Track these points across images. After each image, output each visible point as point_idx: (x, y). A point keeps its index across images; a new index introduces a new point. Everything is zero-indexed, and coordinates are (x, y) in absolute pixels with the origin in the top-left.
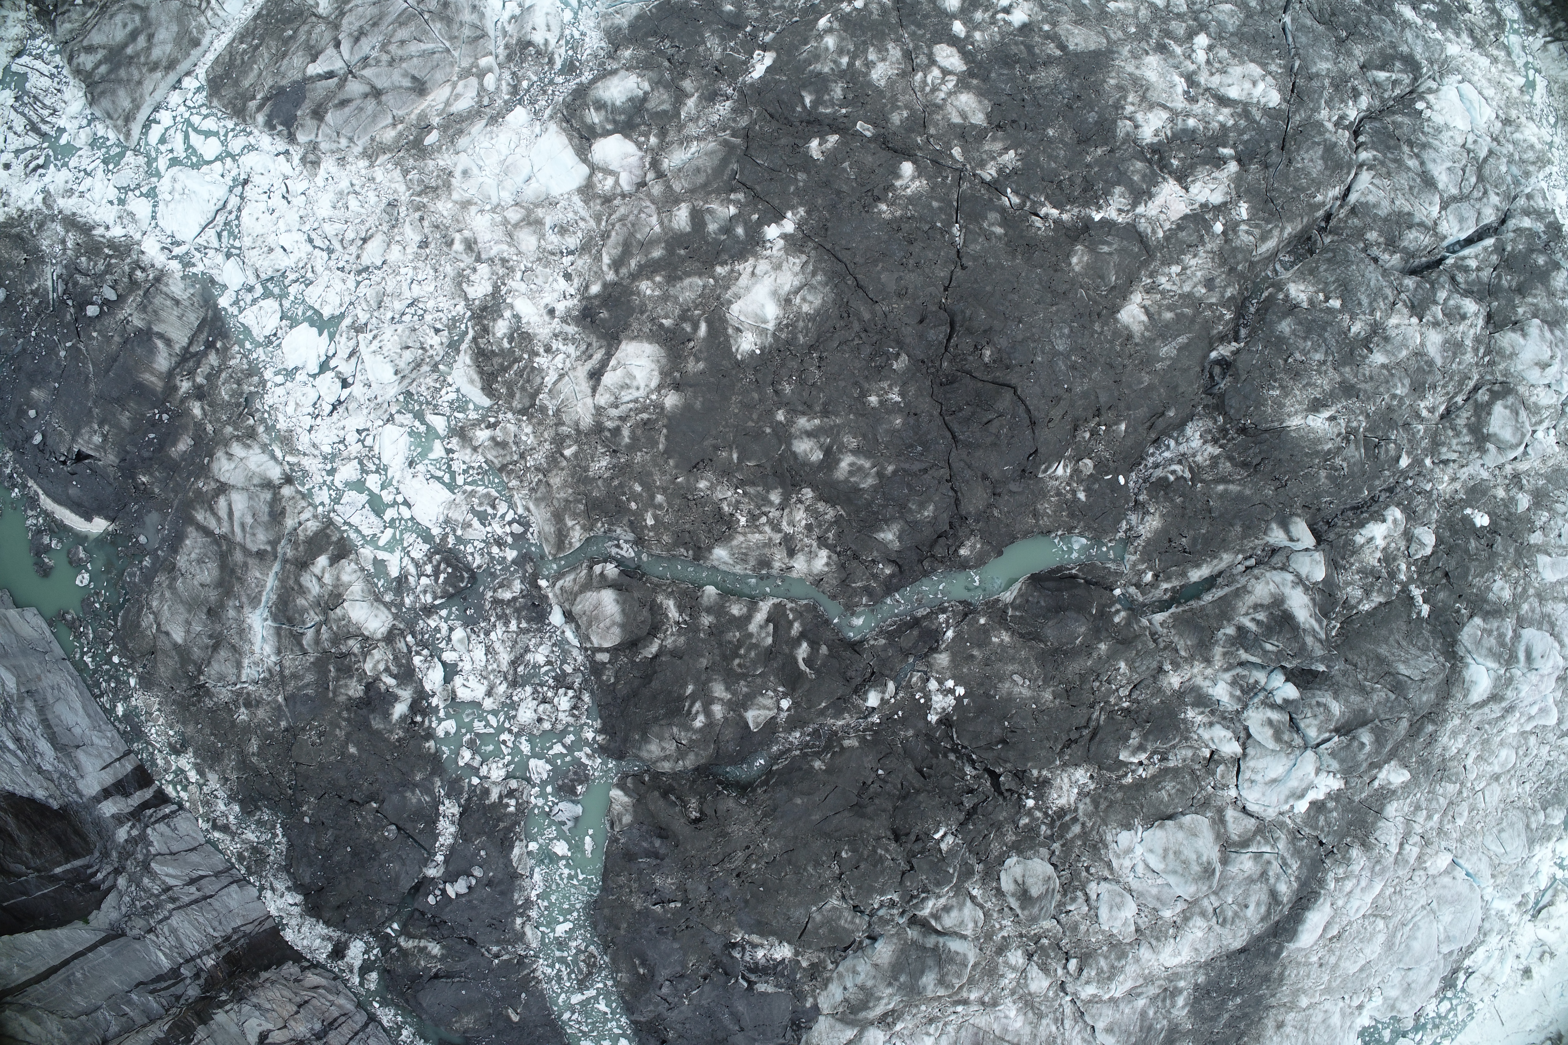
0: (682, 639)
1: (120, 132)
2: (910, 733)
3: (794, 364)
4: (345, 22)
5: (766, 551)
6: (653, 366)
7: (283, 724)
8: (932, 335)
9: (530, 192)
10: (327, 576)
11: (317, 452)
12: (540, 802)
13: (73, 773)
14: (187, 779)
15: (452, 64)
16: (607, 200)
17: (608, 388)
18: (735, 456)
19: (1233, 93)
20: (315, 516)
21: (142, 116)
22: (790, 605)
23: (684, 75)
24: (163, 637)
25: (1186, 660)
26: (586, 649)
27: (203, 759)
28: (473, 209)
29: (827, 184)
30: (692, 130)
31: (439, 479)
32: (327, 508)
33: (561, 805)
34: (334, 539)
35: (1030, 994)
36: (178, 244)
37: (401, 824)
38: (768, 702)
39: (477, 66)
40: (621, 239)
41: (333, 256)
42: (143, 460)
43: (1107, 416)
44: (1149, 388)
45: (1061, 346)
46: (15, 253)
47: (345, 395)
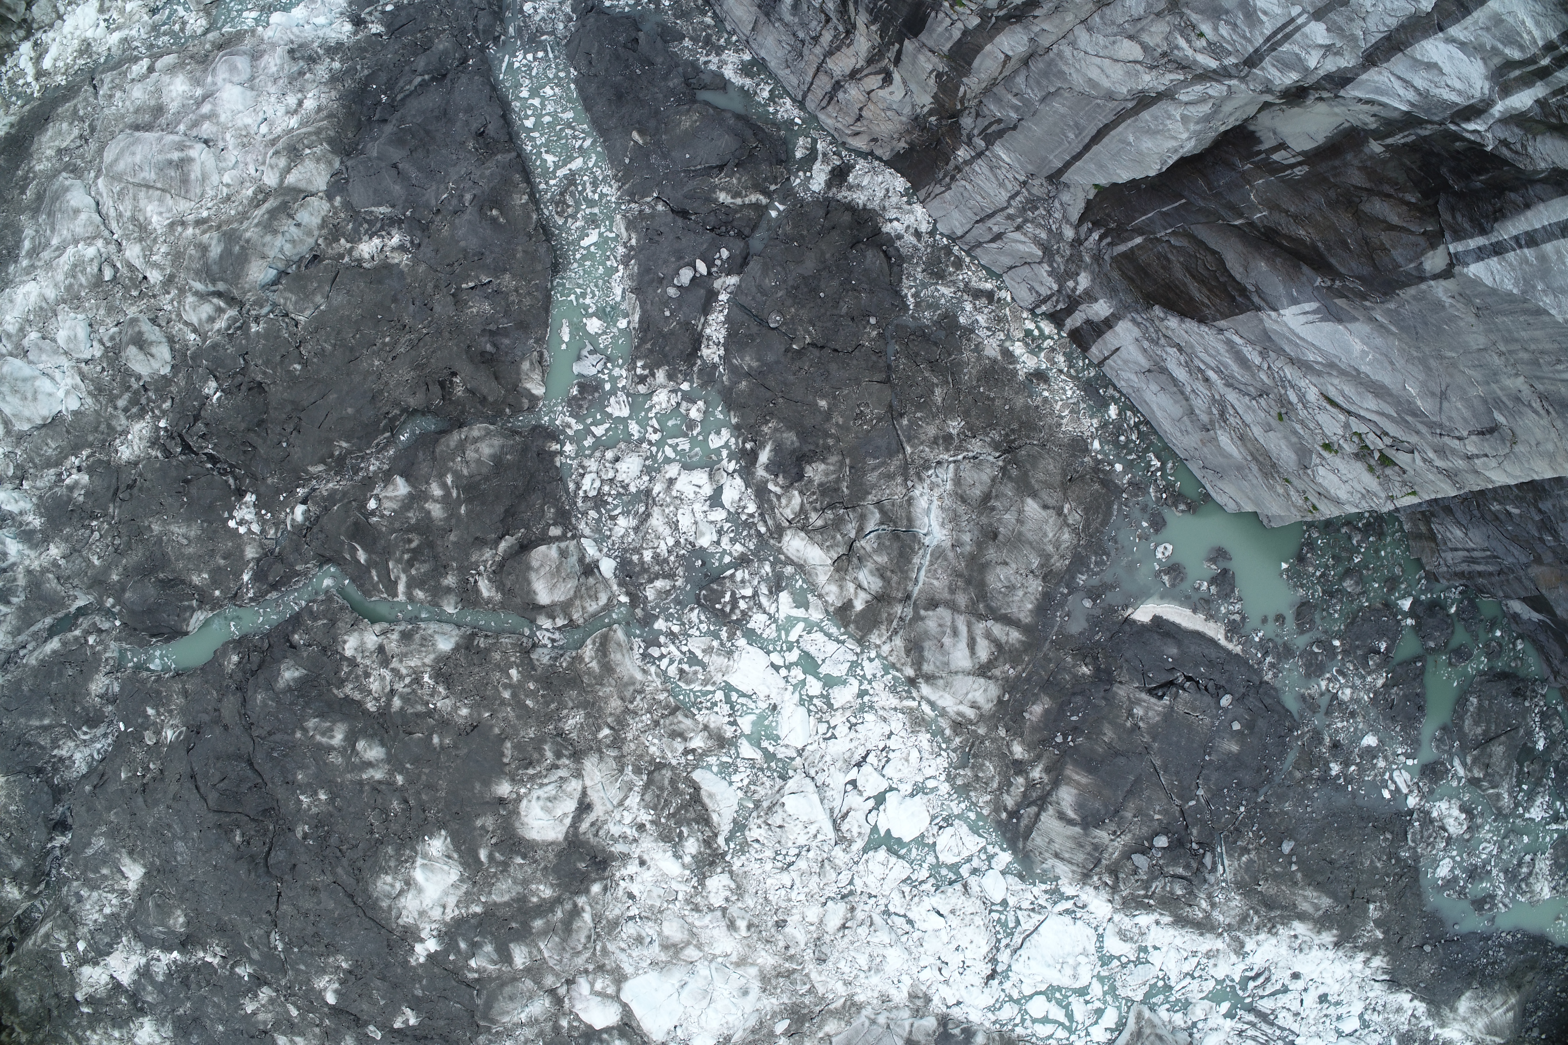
0: (474, 559)
1: (1150, 1021)
2: (269, 481)
3: (394, 827)
5: (404, 649)
6: (526, 820)
7: (905, 422)
8: (281, 856)
9: (678, 974)
10: (852, 590)
11: (881, 712)
12: (616, 372)
13: (1146, 344)
14: (1027, 345)
16: (601, 968)
17: (570, 796)
18: (436, 740)
20: (876, 648)
21: (1126, 1036)
22: (384, 596)
24: (1051, 502)
25: (48, 571)
26: (574, 537)
27: (1005, 369)
28: (734, 958)
29: (395, 986)
30: (529, 1033)
31: (744, 695)
32: (865, 656)
33: (594, 371)
34: (852, 627)
35: (141, 240)
37: (764, 330)
38: (387, 504)
40: (574, 936)
41: (883, 908)
42: (1082, 693)
43: (136, 785)
44: (109, 809)
45: (180, 846)
46: (1272, 891)
47: (853, 774)
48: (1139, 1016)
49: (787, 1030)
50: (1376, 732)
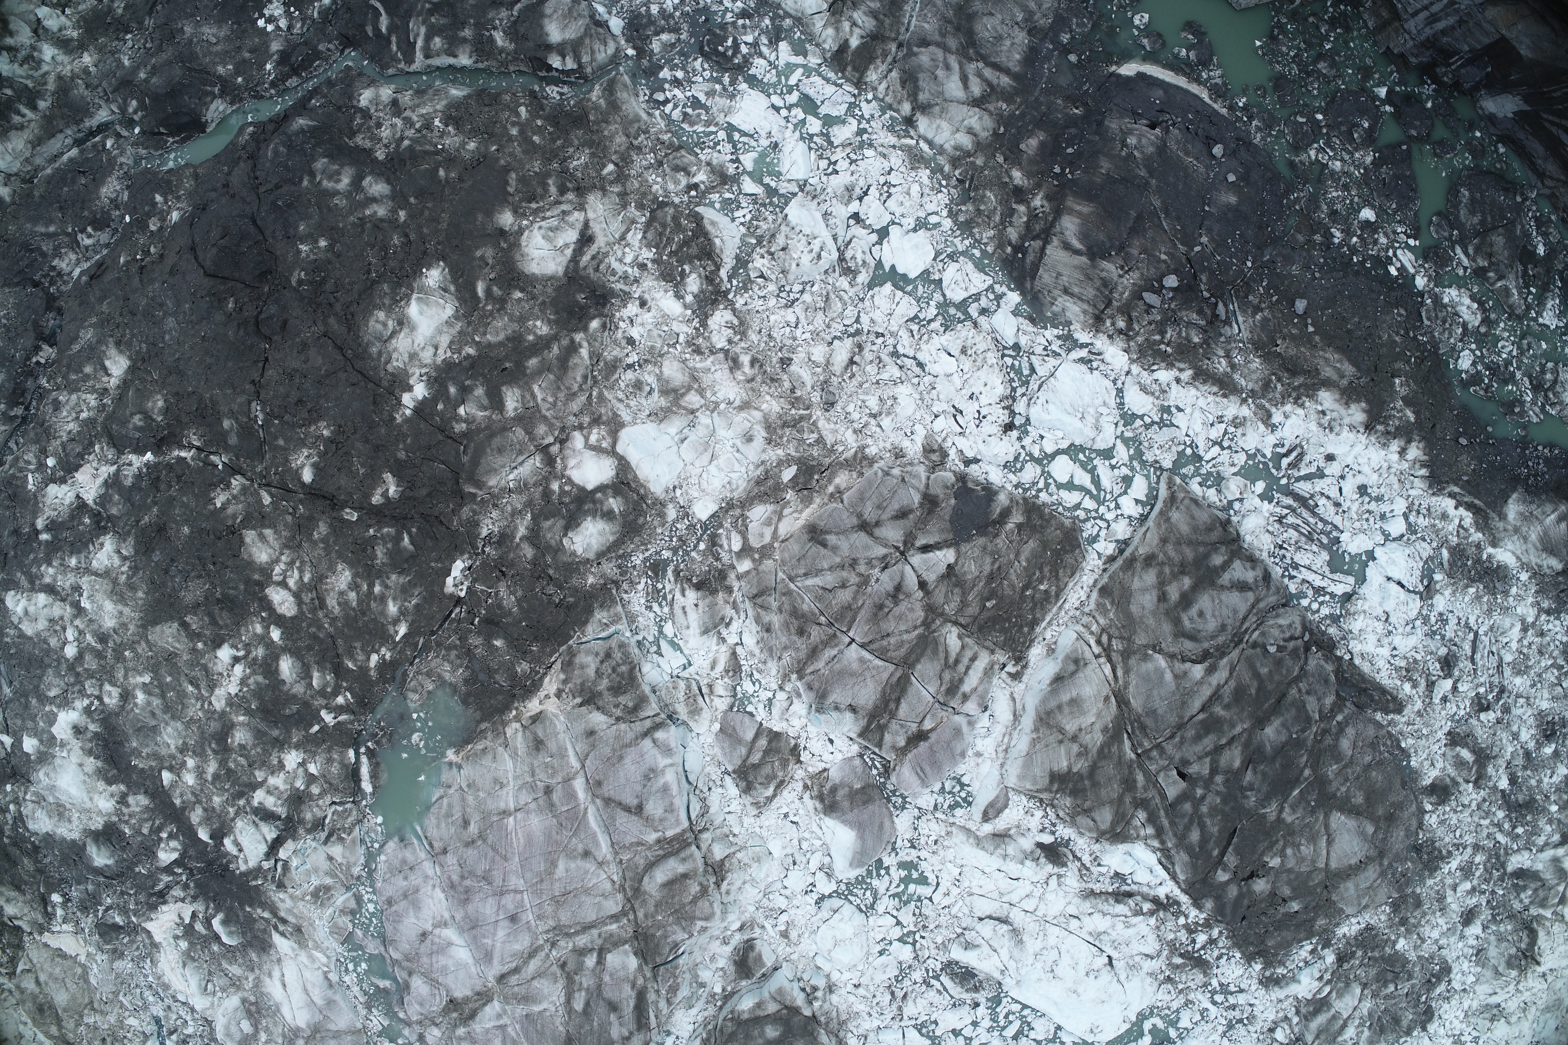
0: (490, 16)
3: (392, 264)
4: (920, 614)
5: (417, 101)
6: (526, 250)
8: (273, 309)
9: (678, 425)
10: (847, 29)
11: (880, 149)
15: (783, 562)
16: (596, 421)
17: (572, 226)
18: (442, 173)
19: (42, 598)
20: (875, 89)
21: (1159, 507)
22: (402, 65)
23: (534, 562)
25: (78, 77)
28: (737, 403)
29: (377, 448)
30: (517, 500)
31: (745, 134)
32: (862, 98)
34: (849, 68)
36: (1082, 360)
39: (754, 560)
40: (570, 374)
41: (891, 348)
42: (1076, 127)
43: (134, 270)
44: (101, 300)
45: (171, 322)
46: (1292, 352)
47: (854, 207)
48: (1170, 484)
49: (794, 479)
50: (1373, 207)
